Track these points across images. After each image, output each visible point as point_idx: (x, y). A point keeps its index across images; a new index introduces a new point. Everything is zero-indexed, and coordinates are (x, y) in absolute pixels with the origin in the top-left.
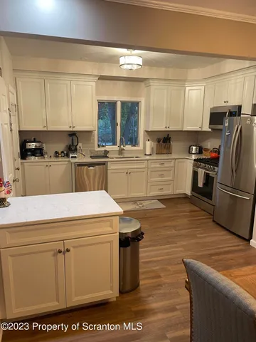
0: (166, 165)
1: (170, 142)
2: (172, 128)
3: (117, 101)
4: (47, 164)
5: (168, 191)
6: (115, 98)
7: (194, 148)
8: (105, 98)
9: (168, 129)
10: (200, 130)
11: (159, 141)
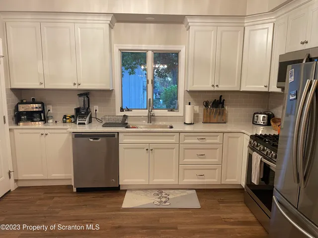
0: (208, 141)
1: (223, 107)
2: (222, 87)
3: (147, 51)
4: (42, 131)
5: (212, 180)
6: (143, 47)
7: (261, 116)
8: (130, 46)
9: (216, 89)
10: (266, 90)
11: (206, 104)
